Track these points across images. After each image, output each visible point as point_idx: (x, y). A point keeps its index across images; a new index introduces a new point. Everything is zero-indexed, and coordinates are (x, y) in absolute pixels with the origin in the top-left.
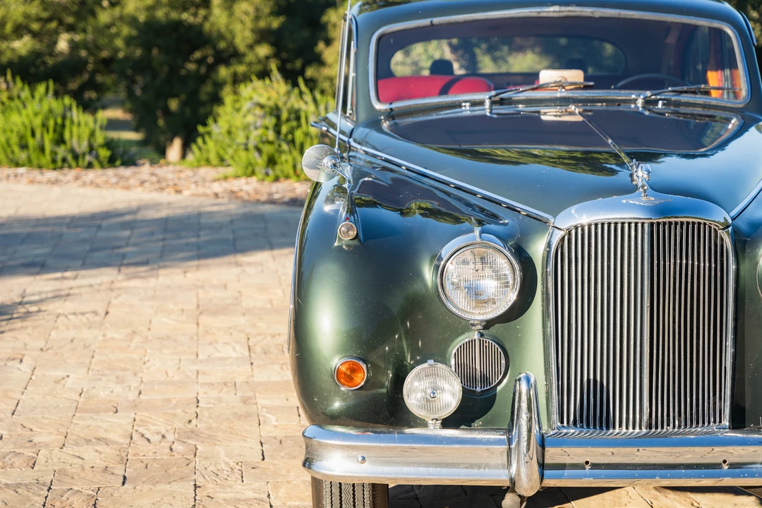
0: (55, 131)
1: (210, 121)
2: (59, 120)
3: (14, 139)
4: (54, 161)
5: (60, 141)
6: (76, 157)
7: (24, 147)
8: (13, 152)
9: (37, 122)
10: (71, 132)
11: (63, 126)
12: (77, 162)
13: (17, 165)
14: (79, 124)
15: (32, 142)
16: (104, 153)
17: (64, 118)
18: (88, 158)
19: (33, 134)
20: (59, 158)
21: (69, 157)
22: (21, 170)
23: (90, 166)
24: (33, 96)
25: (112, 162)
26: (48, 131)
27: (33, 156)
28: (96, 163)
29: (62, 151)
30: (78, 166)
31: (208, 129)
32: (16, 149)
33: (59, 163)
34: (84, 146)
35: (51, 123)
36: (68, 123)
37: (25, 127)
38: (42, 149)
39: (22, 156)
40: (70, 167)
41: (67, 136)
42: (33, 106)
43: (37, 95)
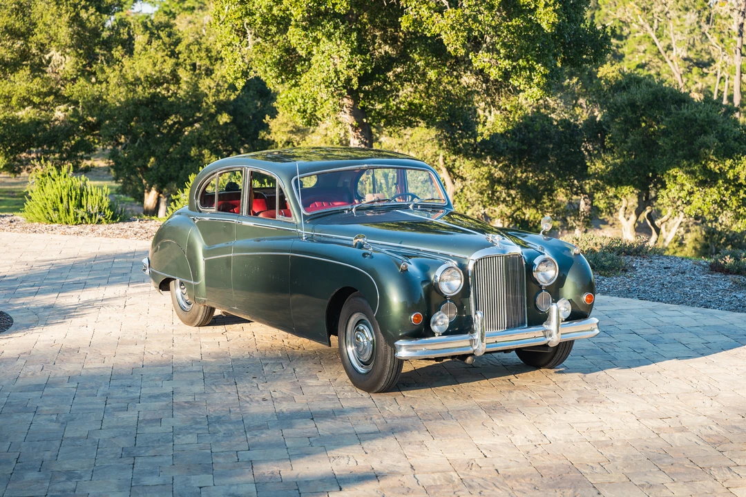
0: (76, 198)
1: (179, 191)
2: (79, 192)
3: (49, 205)
4: (76, 219)
5: (80, 206)
6: (91, 216)
7: (56, 210)
8: (48, 213)
9: (65, 193)
10: (87, 200)
11: (82, 195)
12: (91, 220)
13: (52, 221)
14: (92, 194)
15: (60, 207)
16: (109, 213)
17: (82, 190)
18: (98, 217)
19: (62, 201)
20: (79, 216)
21: (86, 216)
22: (54, 225)
23: (100, 221)
24: (59, 174)
25: (114, 218)
26: (71, 200)
27: (62, 216)
28: (103, 220)
29: (81, 212)
30: (92, 223)
31: (177, 197)
32: (51, 212)
33: (80, 221)
34: (96, 209)
35: (74, 193)
36: (85, 193)
37: (57, 197)
38: (68, 211)
39: (55, 216)
40: (87, 223)
41: (84, 203)
42: (61, 182)
43: (63, 173)
